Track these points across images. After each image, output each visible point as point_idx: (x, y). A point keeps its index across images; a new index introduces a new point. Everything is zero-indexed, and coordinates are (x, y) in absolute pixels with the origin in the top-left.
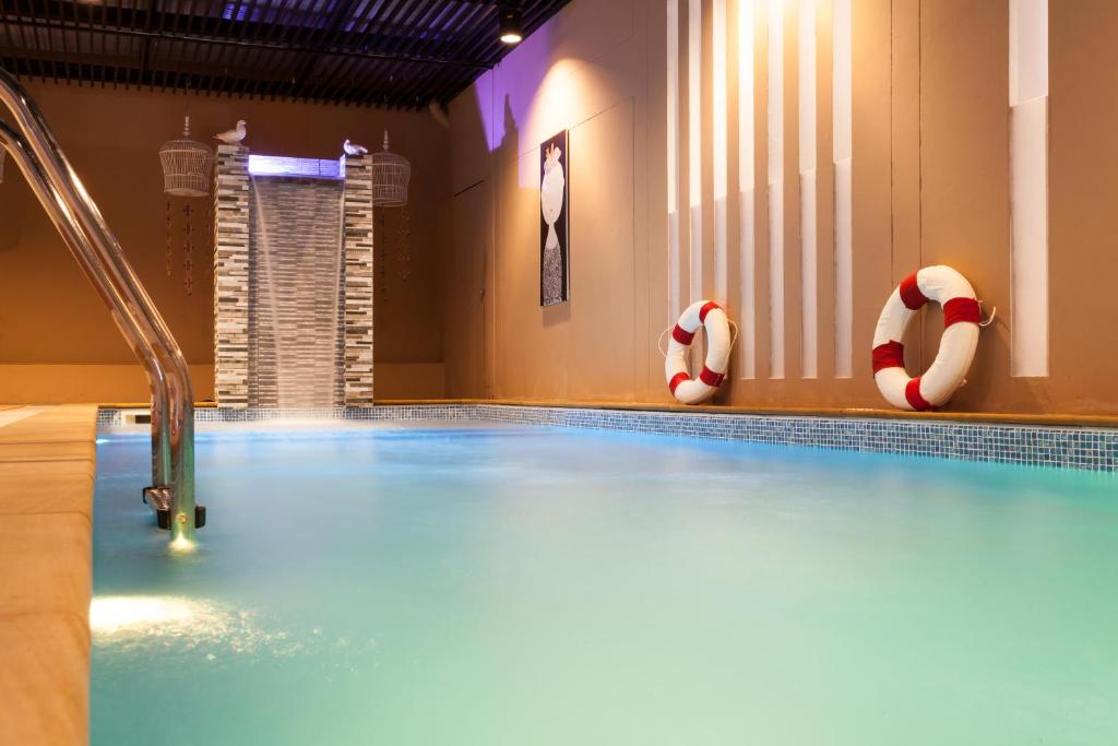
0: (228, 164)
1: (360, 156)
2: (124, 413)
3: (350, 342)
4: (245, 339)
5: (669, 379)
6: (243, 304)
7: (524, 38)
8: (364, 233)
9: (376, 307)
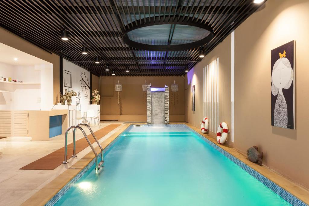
0: (148, 90)
1: (167, 88)
2: (135, 125)
3: (166, 115)
4: (150, 115)
5: (201, 128)
6: (150, 110)
7: (189, 71)
8: (168, 99)
9: (169, 110)
